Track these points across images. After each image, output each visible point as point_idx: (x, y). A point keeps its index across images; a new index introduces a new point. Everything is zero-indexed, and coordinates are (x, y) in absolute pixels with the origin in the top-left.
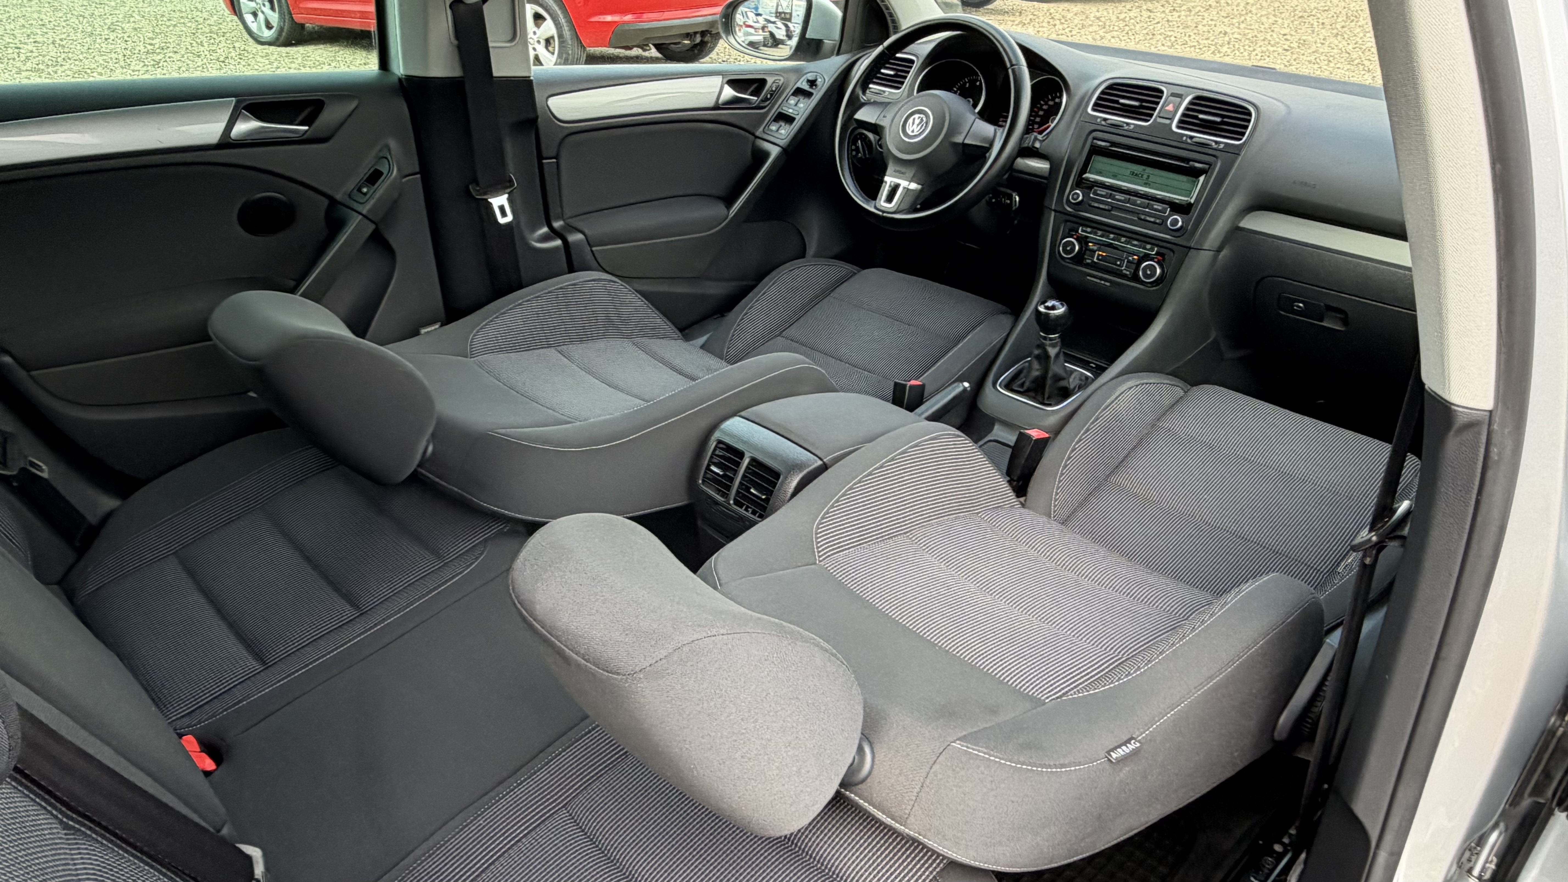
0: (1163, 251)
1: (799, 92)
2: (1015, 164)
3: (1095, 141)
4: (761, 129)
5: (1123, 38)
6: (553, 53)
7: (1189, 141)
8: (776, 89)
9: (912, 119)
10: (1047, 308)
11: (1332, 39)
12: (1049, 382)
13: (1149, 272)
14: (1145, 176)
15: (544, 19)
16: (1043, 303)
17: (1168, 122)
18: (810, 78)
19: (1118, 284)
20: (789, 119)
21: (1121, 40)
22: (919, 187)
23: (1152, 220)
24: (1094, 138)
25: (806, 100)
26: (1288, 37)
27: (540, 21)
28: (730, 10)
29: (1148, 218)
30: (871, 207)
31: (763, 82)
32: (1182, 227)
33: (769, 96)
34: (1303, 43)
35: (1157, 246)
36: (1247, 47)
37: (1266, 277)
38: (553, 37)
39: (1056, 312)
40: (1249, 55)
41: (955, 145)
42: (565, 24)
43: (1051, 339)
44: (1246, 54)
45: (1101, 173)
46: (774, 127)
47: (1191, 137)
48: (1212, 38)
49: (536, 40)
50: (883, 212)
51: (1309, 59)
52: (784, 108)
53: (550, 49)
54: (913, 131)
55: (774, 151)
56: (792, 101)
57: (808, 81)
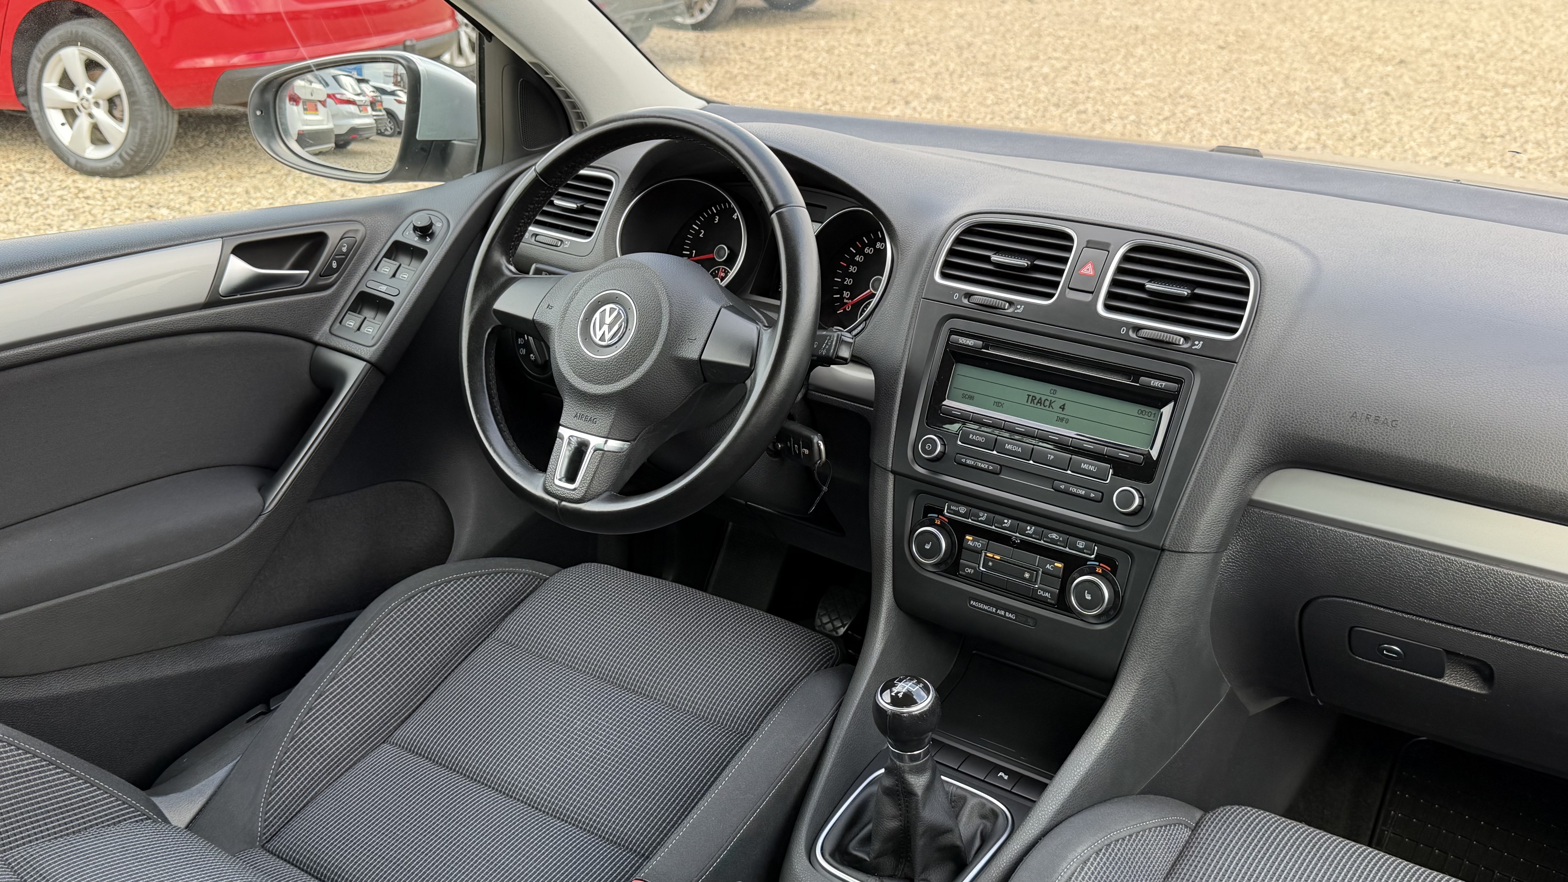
0: (1109, 552)
1: (398, 249)
2: (810, 381)
3: (954, 337)
4: (326, 328)
5: (999, 44)
6: (121, 120)
7: (1132, 335)
8: (349, 250)
9: (597, 315)
10: (895, 701)
11: (1279, 27)
12: (920, 843)
13: (1088, 597)
14: (1056, 406)
15: (102, 68)
16: (889, 685)
17: (1088, 298)
18: (419, 224)
19: (1035, 618)
20: (383, 305)
21: (996, 47)
22: (625, 445)
23: (1082, 492)
24: (953, 332)
25: (415, 263)
26: (1222, 27)
27: (97, 72)
28: (269, 96)
29: (1074, 490)
30: (536, 488)
31: (318, 240)
32: (1141, 507)
33: (334, 265)
34: (1243, 36)
35: (1097, 542)
36: (1168, 47)
37: (1318, 598)
38: (118, 96)
39: (915, 709)
40: (1174, 57)
41: (686, 365)
42: (137, 75)
43: (913, 758)
44: (1169, 57)
45: (971, 398)
46: (352, 321)
47: (1137, 328)
48: (1121, 35)
49: (92, 101)
50: (561, 499)
51: (1254, 58)
52: (371, 284)
53: (116, 113)
54: (602, 338)
55: (355, 370)
56: (387, 267)
57: (416, 229)
